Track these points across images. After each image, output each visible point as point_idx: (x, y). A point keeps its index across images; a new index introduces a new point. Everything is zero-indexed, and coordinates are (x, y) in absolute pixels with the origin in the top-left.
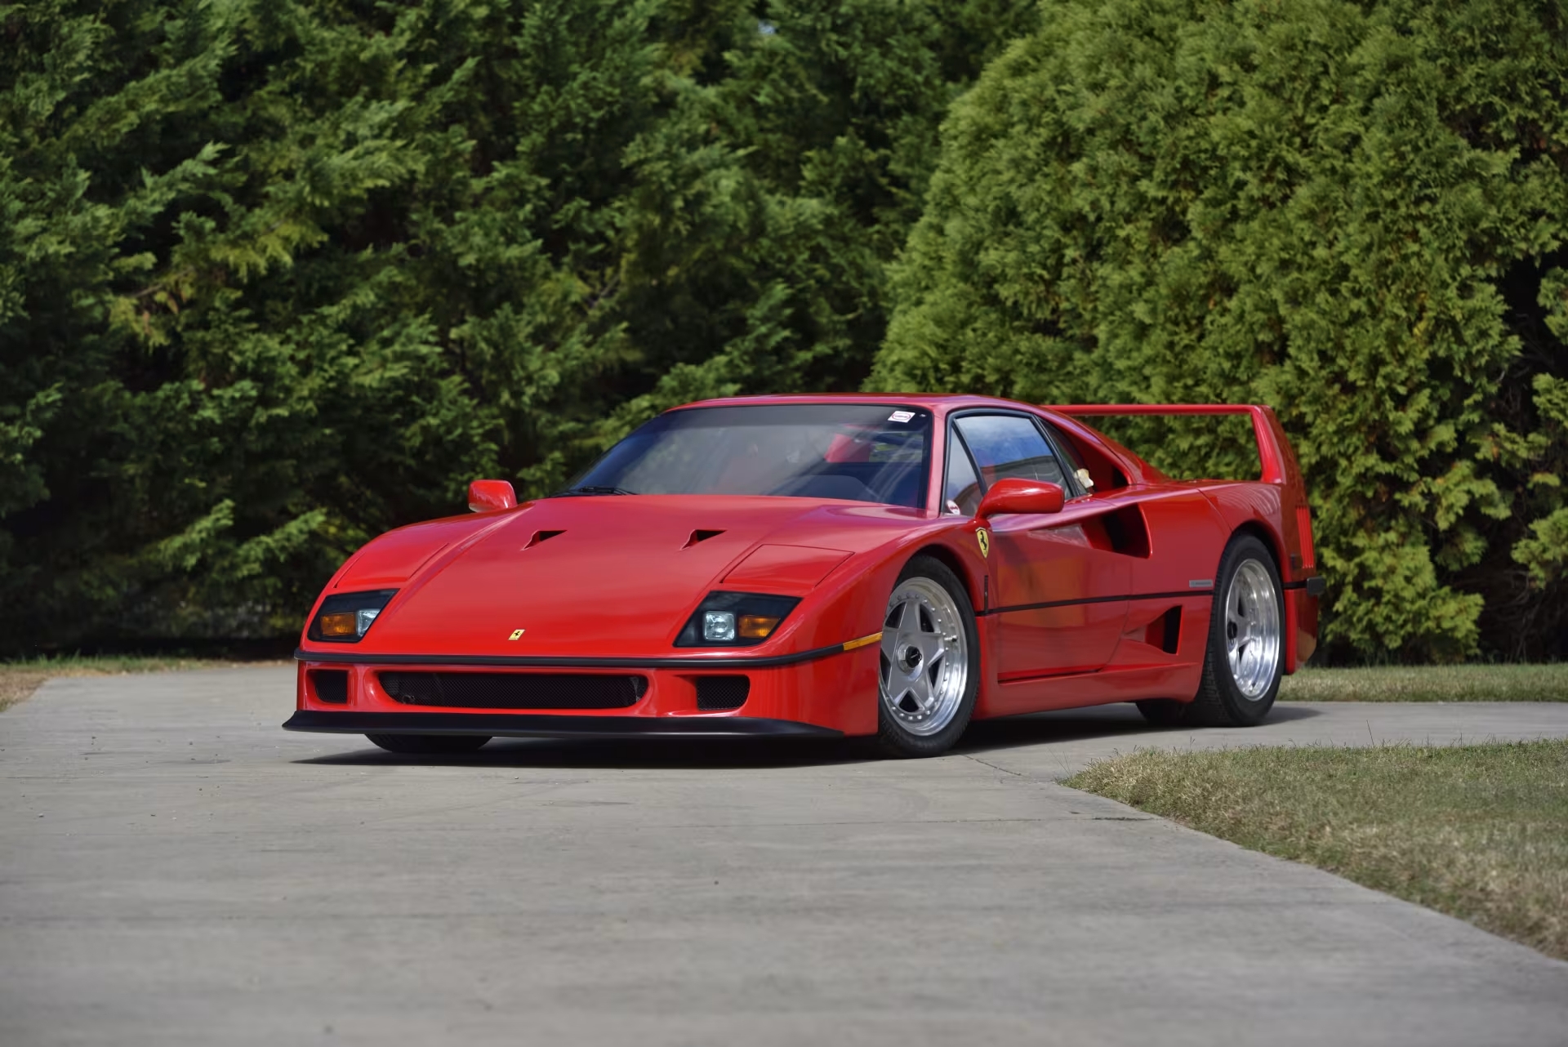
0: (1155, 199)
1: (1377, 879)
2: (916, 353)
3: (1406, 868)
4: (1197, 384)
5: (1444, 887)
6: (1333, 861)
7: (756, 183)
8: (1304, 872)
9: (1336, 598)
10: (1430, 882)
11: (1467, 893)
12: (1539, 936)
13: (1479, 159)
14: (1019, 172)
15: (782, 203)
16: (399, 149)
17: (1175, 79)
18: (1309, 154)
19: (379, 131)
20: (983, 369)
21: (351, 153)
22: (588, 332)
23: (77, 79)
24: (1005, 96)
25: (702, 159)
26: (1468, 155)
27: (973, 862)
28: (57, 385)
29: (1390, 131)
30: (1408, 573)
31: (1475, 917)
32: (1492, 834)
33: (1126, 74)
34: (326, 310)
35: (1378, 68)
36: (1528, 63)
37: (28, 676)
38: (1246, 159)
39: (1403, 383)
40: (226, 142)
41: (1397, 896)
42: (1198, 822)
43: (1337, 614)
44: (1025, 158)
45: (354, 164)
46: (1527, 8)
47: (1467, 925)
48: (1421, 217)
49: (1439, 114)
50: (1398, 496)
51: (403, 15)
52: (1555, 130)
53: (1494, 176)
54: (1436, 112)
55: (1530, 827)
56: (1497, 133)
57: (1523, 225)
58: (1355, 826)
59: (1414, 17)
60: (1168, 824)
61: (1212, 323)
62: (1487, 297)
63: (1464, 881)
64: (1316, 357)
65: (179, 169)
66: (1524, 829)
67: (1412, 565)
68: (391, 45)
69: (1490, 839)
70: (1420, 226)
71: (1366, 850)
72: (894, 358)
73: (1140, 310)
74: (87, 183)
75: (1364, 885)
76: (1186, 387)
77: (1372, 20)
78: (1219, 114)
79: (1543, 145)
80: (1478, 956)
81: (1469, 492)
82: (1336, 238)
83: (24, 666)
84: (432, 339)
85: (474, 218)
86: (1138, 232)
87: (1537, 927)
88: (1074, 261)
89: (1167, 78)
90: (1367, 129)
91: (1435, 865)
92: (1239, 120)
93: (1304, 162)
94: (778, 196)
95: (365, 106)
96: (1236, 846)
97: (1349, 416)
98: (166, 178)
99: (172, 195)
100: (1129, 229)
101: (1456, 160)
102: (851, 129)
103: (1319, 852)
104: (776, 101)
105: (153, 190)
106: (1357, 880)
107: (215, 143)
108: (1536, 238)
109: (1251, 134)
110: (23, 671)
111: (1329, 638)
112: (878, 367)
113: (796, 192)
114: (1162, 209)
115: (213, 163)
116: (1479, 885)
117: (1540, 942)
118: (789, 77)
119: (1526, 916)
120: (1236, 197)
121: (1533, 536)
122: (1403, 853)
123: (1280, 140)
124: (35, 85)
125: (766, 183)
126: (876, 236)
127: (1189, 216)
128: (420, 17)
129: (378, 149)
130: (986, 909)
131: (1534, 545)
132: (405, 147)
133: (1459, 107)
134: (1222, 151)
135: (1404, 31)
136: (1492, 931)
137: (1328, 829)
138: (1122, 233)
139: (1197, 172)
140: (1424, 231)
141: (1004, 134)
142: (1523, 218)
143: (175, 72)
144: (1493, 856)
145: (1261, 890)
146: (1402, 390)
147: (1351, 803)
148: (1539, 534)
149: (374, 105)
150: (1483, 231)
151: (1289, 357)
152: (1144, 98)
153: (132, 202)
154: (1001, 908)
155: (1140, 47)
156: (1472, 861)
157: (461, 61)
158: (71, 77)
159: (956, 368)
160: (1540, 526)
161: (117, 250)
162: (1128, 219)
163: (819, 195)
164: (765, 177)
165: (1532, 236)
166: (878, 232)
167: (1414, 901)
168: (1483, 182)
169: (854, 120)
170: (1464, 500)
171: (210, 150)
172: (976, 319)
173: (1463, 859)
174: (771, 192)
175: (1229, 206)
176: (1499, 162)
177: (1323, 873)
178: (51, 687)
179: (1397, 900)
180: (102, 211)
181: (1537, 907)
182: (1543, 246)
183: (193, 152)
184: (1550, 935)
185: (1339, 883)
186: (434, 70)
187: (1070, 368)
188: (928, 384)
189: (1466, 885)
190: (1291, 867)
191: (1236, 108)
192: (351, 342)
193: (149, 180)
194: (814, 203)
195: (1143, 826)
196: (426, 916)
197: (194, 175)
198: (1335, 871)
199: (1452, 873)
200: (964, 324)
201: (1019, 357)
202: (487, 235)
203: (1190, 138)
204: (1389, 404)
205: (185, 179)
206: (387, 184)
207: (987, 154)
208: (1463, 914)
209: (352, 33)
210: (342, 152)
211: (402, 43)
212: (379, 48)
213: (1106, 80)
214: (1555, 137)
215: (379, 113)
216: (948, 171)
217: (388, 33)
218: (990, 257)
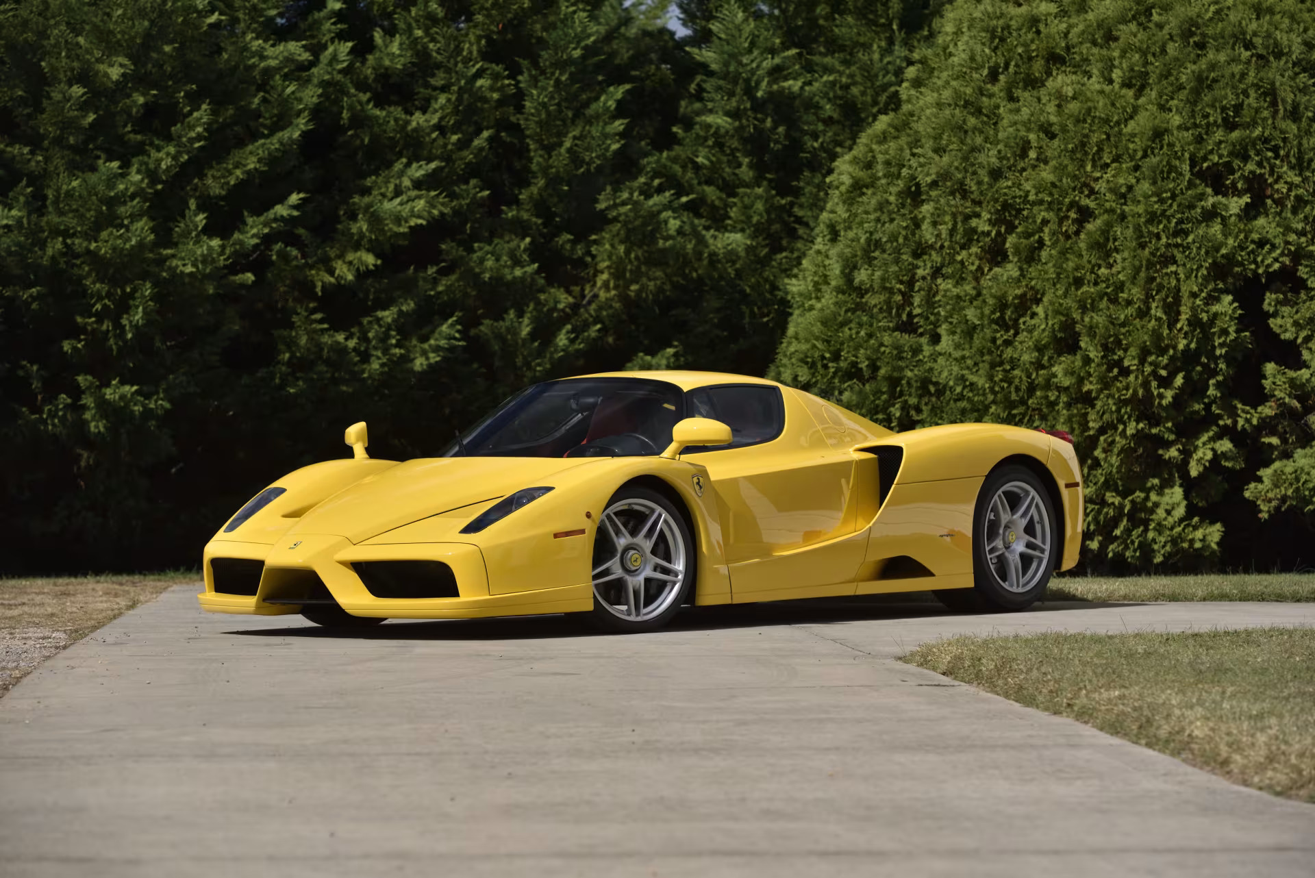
0: (983, 232)
1: (1114, 727)
2: (808, 346)
3: (1137, 719)
4: (1013, 369)
5: (1163, 733)
6: (1084, 715)
7: (696, 221)
8: (1065, 723)
9: (1116, 527)
10: (1153, 730)
11: (1178, 737)
12: (1228, 769)
13: (1220, 203)
14: (883, 213)
15: (715, 237)
16: (433, 197)
17: (998, 144)
18: (1096, 199)
19: (418, 184)
20: (857, 357)
21: (398, 200)
22: (572, 331)
23: (197, 145)
24: (874, 157)
25: (655, 205)
26: (1211, 200)
27: (823, 716)
28: (182, 370)
29: (1154, 183)
30: (1169, 507)
31: (1184, 756)
32: (1201, 695)
33: (962, 142)
34: (380, 314)
35: (1145, 137)
36: (1257, 132)
37: (159, 584)
38: (1050, 203)
39: (1164, 368)
40: (306, 192)
41: (1129, 740)
42: (993, 688)
43: (1116, 538)
44: (888, 202)
45: (399, 208)
46: (1256, 92)
47: (1176, 761)
48: (1177, 246)
49: (1191, 170)
50: (1160, 452)
51: (436, 99)
52: (1276, 182)
53: (1231, 215)
54: (1188, 168)
55: (1230, 690)
56: (1234, 184)
57: (1253, 251)
58: (1102, 690)
59: (1172, 99)
60: (971, 689)
61: (1024, 323)
62: (1226, 304)
63: (1176, 729)
64: (1100, 348)
65: (272, 211)
66: (1224, 692)
67: (1170, 502)
68: (426, 121)
69: (1198, 700)
70: (1175, 252)
71: (1109, 707)
72: (792, 349)
73: (971, 314)
74: (204, 222)
75: (1107, 733)
76: (1005, 371)
77: (1142, 101)
78: (1029, 170)
79: (1269, 192)
80: (1181, 783)
81: (1213, 449)
82: (1115, 261)
83: (156, 577)
84: (457, 335)
85: (487, 248)
86: (970, 257)
87: (1226, 762)
88: (924, 278)
89: (991, 143)
90: (1138, 181)
91: (1157, 718)
92: (1044, 174)
93: (1090, 203)
94: (712, 232)
95: (408, 165)
96: (1017, 705)
97: (1124, 392)
98: (262, 219)
99: (266, 231)
100: (963, 255)
101: (1203, 203)
102: (765, 183)
103: (1076, 708)
104: (711, 162)
105: (252, 227)
106: (1101, 729)
107: (298, 193)
108: (1262, 261)
109: (1053, 185)
110: (154, 580)
111: (1110, 555)
112: (780, 356)
113: (725, 229)
114: (988, 239)
115: (295, 207)
116: (1187, 732)
117: (1228, 773)
118: (720, 145)
119: (1219, 755)
120: (1042, 231)
121: (1259, 480)
122: (1135, 709)
123: (1074, 189)
124: (165, 150)
125: (703, 221)
126: (784, 260)
127: (1007, 245)
128: (449, 100)
129: (419, 197)
130: (828, 749)
131: (1260, 486)
132: (437, 196)
133: (1205, 165)
134: (1032, 197)
135: (1163, 108)
136: (1194, 766)
137: (1084, 692)
138: (959, 258)
139: (1014, 213)
140: (1179, 256)
141: (871, 185)
142: (1252, 246)
143: (268, 141)
144: (1199, 711)
145: (1030, 736)
146: (1164, 373)
147: (1102, 674)
148: (1265, 479)
149: (415, 165)
150: (1223, 256)
151: (1080, 348)
152: (976, 159)
153: (236, 235)
154: (837, 749)
155: (972, 121)
156: (1183, 715)
157: (478, 132)
158: (192, 144)
159: (836, 357)
160: (1266, 473)
161: (226, 271)
162: (963, 247)
163: (742, 230)
164: (703, 217)
165: (1259, 259)
166: (786, 257)
167: (1140, 744)
168: (1224, 219)
169: (768, 176)
170: (1209, 455)
171: (294, 198)
172: (851, 321)
173: (1177, 712)
174: (707, 228)
175: (1037, 237)
176: (1235, 204)
177: (1077, 723)
178: (173, 591)
179: (1128, 743)
180: (215, 243)
181: (1226, 748)
182: (1269, 266)
183: (282, 199)
184: (1234, 768)
185: (1088, 732)
186: (459, 140)
187: (921, 357)
188: (816, 369)
189: (1178, 733)
190: (1056, 719)
191: (1042, 165)
192: (398, 337)
193: (250, 220)
194: (738, 236)
195: (951, 690)
196: (418, 754)
197: (282, 216)
198: (1086, 723)
199: (1168, 723)
200: (842, 325)
201: (883, 349)
202: (497, 260)
203: (1009, 187)
204: (1154, 384)
205: (275, 220)
206: (424, 223)
207: (860, 200)
208: (1176, 753)
209: (397, 112)
210: (391, 199)
211: (435, 120)
212: (418, 123)
213: (947, 145)
214: (1276, 187)
215: (419, 171)
216: (833, 212)
217: (424, 112)
218: (862, 276)
